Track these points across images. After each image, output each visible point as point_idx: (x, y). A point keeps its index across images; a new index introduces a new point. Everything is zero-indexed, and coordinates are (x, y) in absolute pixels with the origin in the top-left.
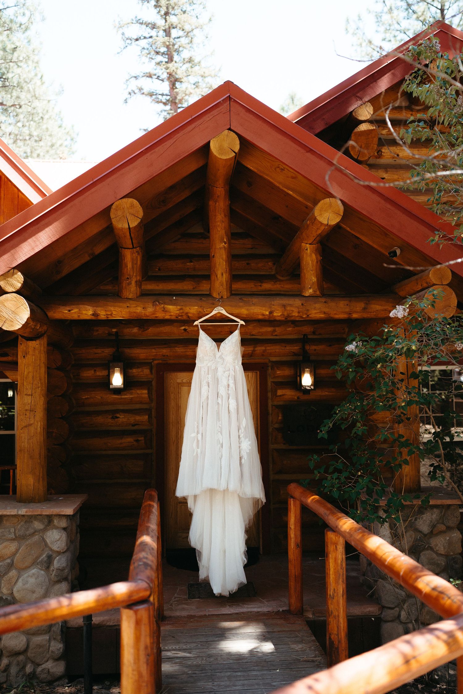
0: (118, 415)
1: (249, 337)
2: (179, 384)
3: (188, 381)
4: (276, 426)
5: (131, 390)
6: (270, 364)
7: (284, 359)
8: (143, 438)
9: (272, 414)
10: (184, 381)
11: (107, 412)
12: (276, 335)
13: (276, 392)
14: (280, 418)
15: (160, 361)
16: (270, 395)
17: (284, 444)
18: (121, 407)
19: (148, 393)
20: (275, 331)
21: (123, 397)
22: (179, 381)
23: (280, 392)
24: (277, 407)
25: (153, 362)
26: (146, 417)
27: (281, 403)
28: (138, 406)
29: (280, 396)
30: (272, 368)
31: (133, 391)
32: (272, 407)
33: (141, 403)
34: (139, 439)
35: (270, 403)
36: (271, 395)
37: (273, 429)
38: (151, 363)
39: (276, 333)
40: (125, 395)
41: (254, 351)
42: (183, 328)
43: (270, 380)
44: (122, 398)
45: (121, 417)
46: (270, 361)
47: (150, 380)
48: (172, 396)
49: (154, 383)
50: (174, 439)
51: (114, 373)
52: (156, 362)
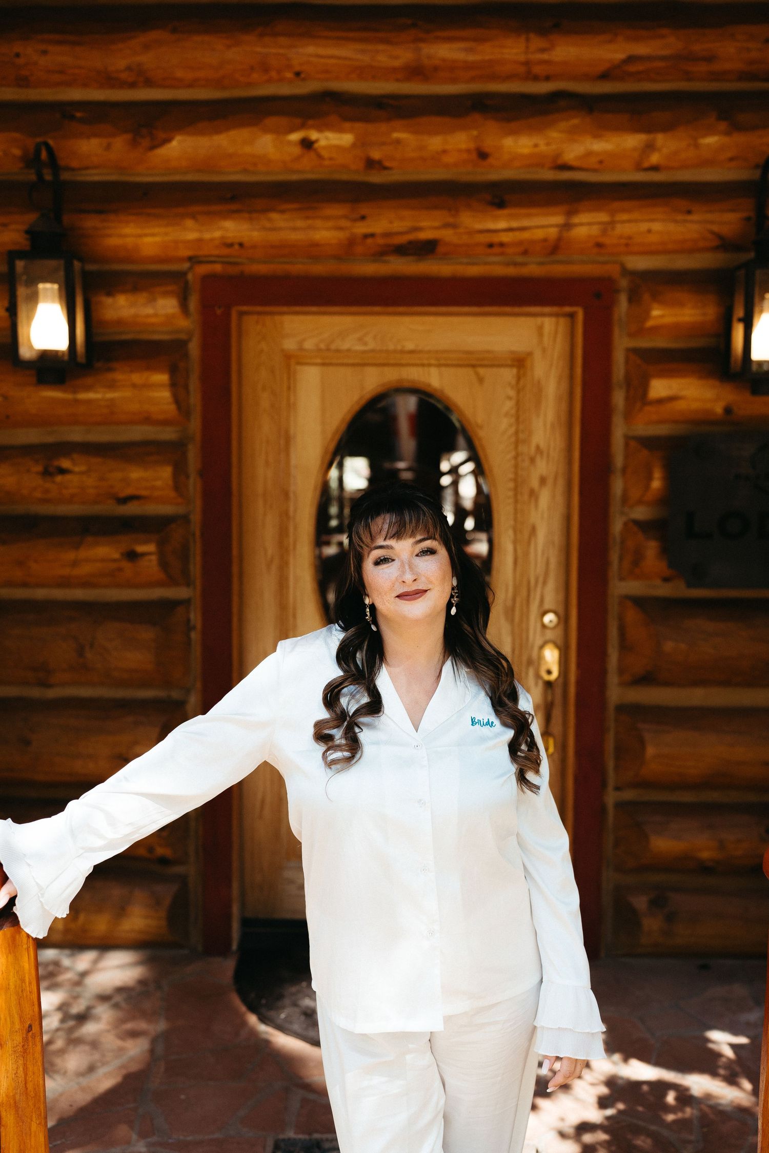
0: (65, 464)
1: (549, 175)
2: (288, 357)
3: (322, 346)
4: (641, 513)
5: (110, 370)
6: (624, 283)
7: (682, 263)
8: (151, 548)
9: (624, 470)
10: (309, 345)
11: (28, 450)
12: (655, 168)
13: (645, 387)
14: (656, 484)
15: (218, 268)
16: (619, 398)
17: (666, 580)
18: (76, 435)
19: (173, 385)
20: (650, 147)
21: (83, 396)
22: (290, 345)
23: (659, 388)
24: (649, 443)
25: (191, 268)
26: (166, 472)
27: (662, 430)
28: (137, 433)
29: (660, 401)
30: (634, 297)
31: (119, 376)
32: (627, 445)
33: (147, 420)
34: (140, 549)
35: (619, 431)
36: (627, 398)
37: (625, 524)
38: (183, 274)
39: (655, 159)
40: (88, 388)
41: (567, 226)
42: (295, 137)
43: (621, 344)
44: (77, 401)
45: (77, 469)
46: (625, 272)
47: (183, 336)
48: (265, 400)
49: (194, 348)
50: (270, 552)
51: (33, 299)
52: (202, 269)
